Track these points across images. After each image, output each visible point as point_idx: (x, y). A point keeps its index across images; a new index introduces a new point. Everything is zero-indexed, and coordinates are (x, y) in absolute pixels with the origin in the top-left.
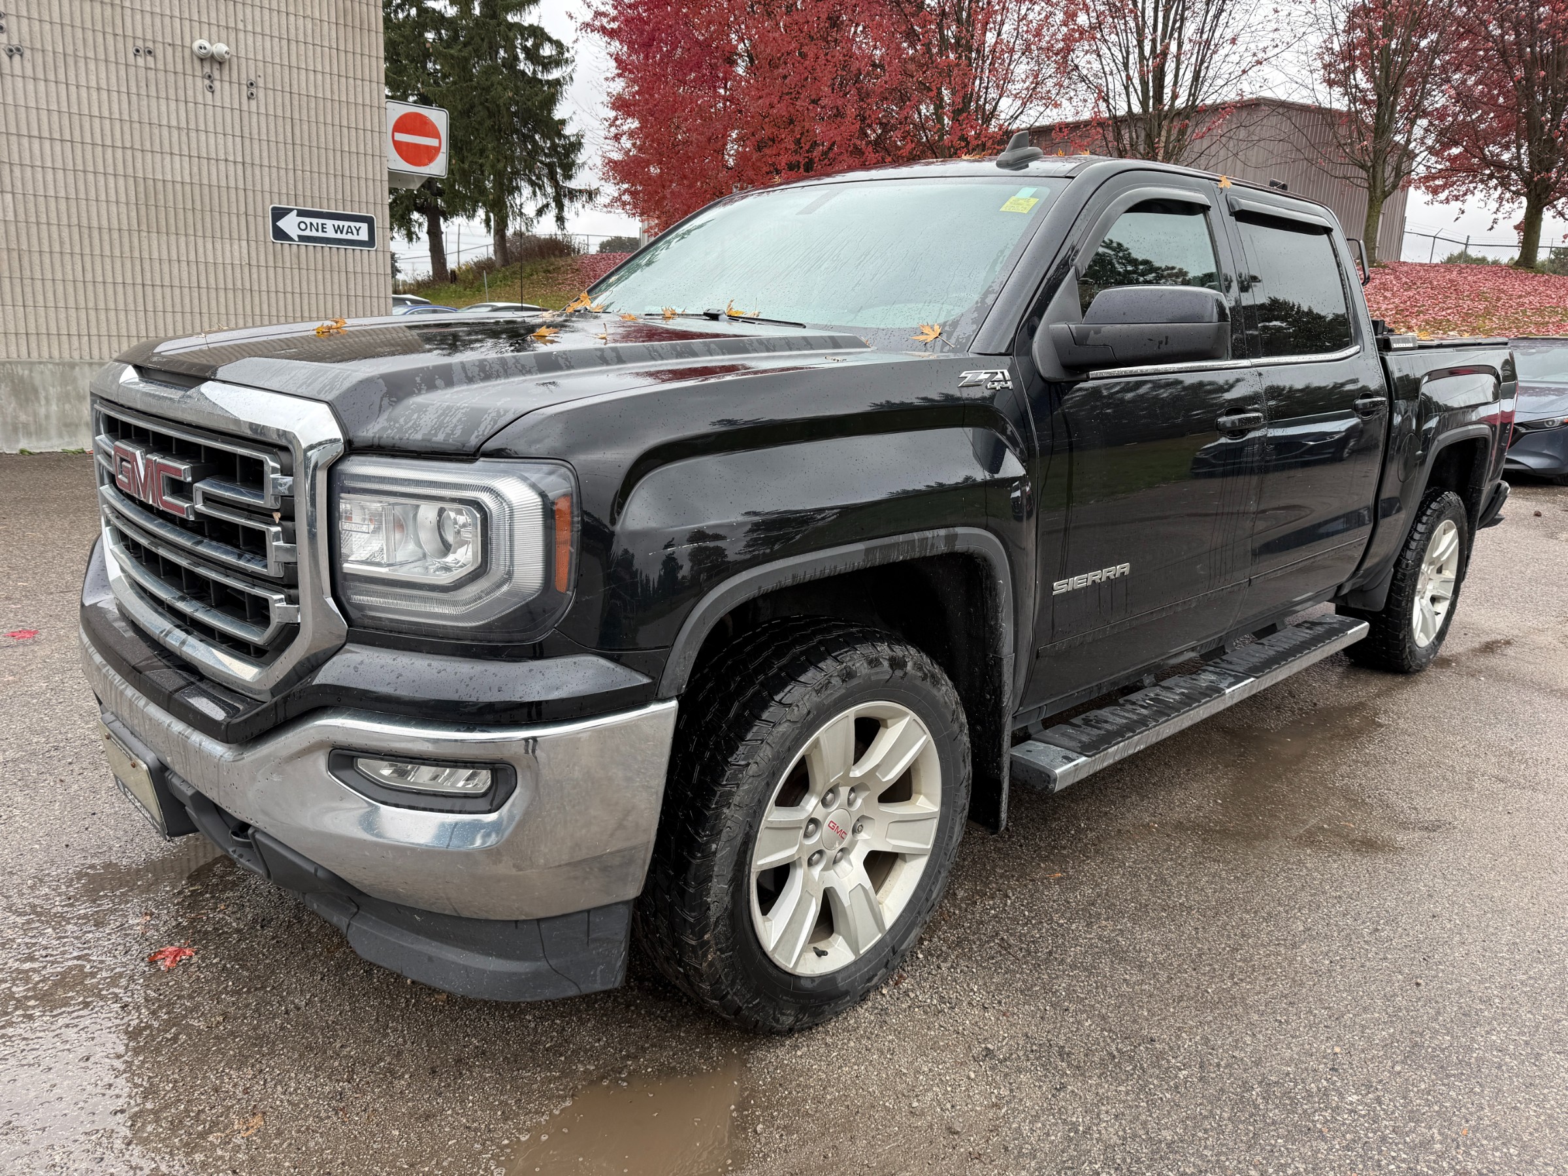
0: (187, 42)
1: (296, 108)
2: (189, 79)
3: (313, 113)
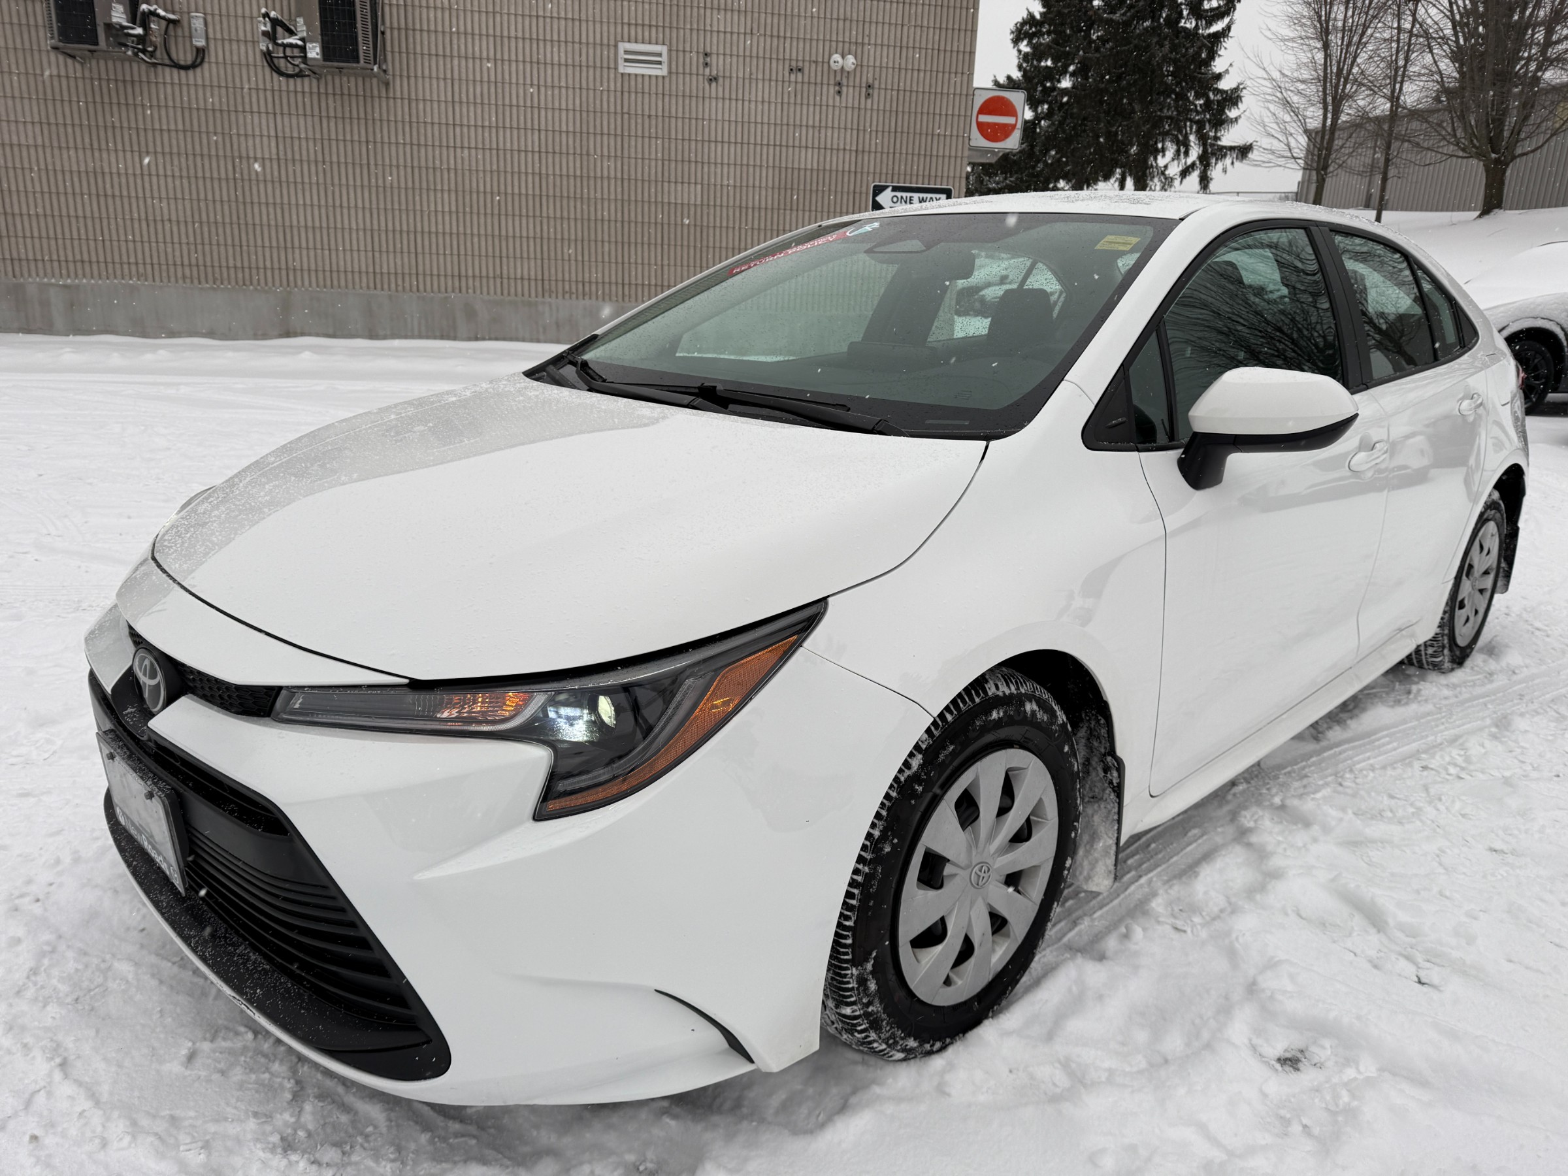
0: (826, 60)
1: (901, 102)
2: (825, 87)
3: (913, 105)
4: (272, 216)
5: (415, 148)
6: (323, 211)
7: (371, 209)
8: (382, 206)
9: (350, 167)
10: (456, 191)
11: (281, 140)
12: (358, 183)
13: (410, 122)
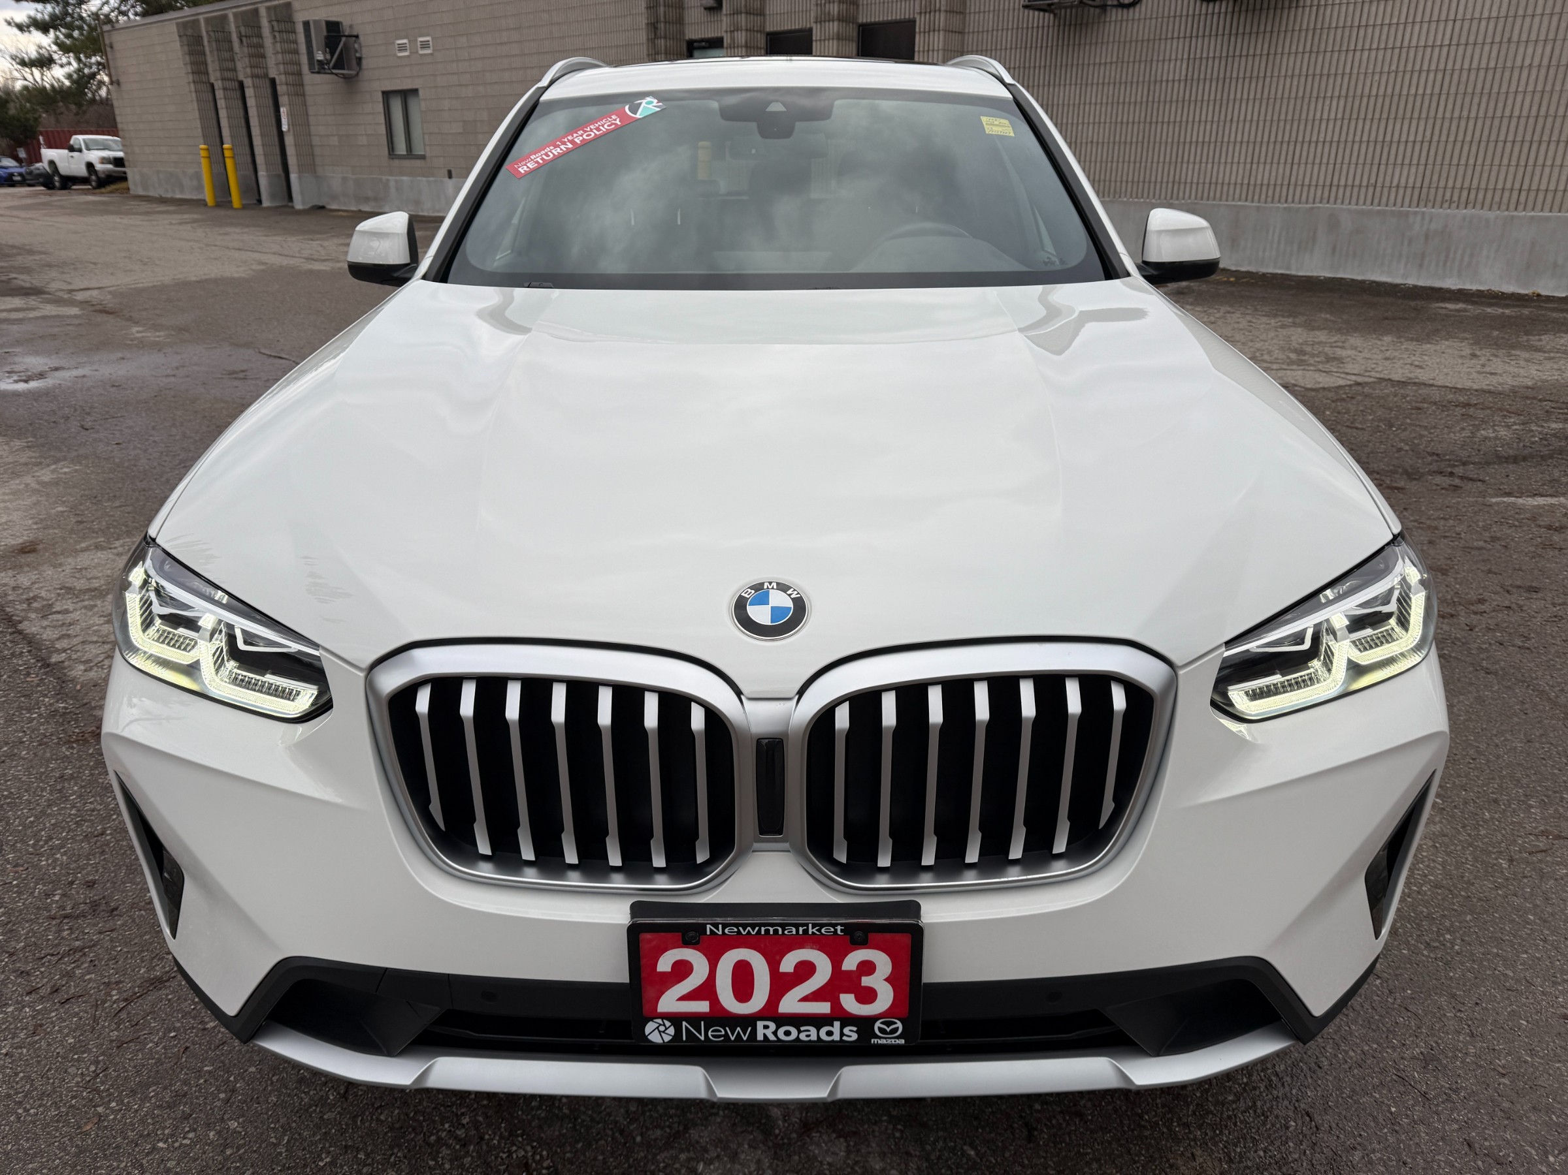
4: (1170, 134)
5: (1314, 55)
6: (1215, 126)
7: (1258, 121)
8: (1269, 118)
9: (1247, 81)
10: (1346, 97)
11: (1191, 61)
12: (1252, 97)
13: (1314, 29)
